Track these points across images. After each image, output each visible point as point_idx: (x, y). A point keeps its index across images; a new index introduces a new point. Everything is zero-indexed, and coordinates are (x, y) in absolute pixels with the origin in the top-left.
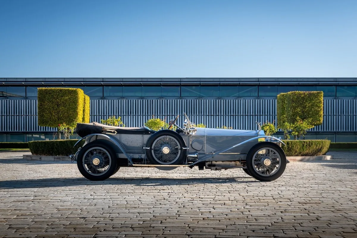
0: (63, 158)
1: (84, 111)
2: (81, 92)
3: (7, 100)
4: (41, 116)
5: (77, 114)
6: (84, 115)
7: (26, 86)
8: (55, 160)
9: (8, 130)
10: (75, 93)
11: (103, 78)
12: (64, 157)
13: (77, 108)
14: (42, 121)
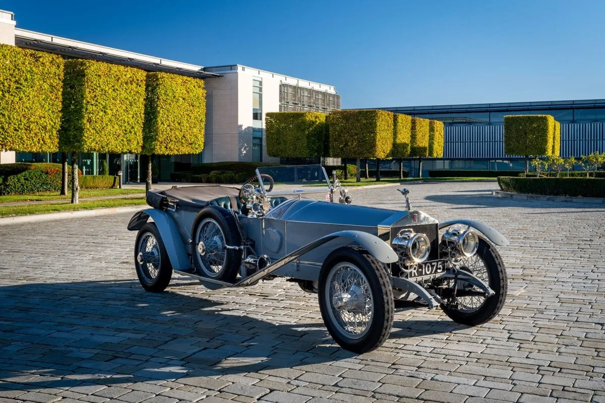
0: (537, 197)
1: (554, 138)
2: (551, 119)
3: (470, 127)
4: (507, 145)
5: (547, 142)
6: (554, 142)
7: (490, 112)
8: (528, 199)
9: (471, 157)
10: (545, 119)
11: (573, 101)
12: (539, 197)
13: (546, 136)
14: (509, 151)
